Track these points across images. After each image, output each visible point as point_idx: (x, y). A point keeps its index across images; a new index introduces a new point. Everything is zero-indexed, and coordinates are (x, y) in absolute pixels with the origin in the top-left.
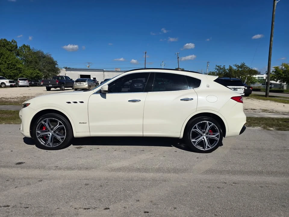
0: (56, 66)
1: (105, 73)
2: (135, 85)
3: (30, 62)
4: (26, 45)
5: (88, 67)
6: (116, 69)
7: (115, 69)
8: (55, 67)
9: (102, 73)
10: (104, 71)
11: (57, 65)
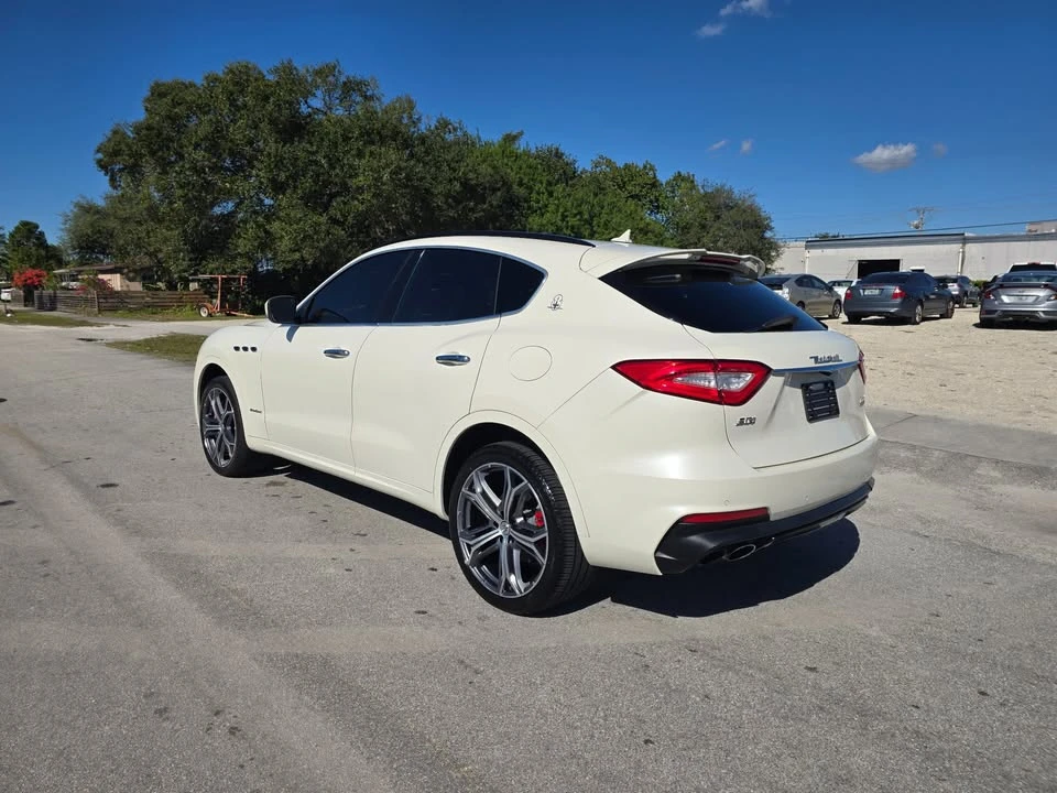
0: (768, 234)
1: (969, 246)
2: (1005, 299)
3: (685, 227)
4: (684, 173)
5: (917, 227)
6: (1033, 228)
7: (1027, 227)
8: (763, 238)
9: (957, 247)
10: (965, 241)
11: (771, 229)
